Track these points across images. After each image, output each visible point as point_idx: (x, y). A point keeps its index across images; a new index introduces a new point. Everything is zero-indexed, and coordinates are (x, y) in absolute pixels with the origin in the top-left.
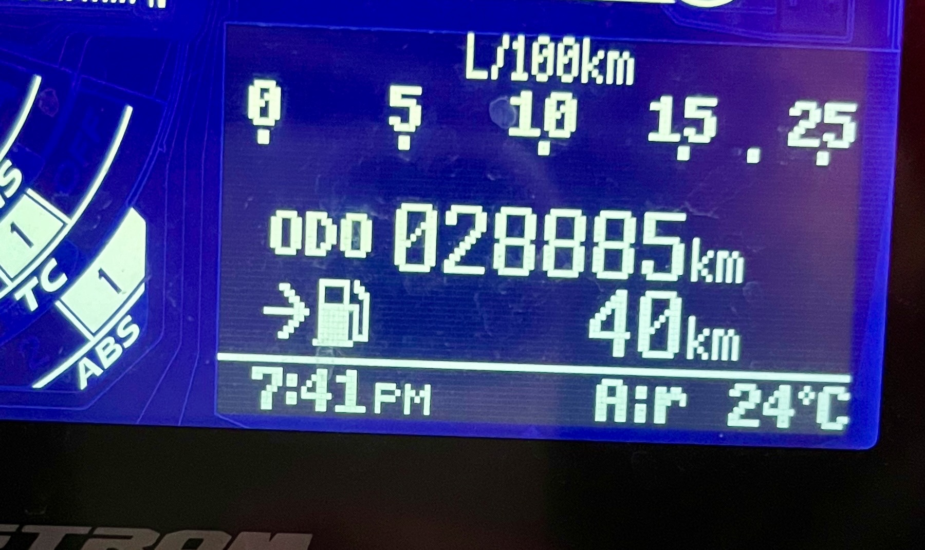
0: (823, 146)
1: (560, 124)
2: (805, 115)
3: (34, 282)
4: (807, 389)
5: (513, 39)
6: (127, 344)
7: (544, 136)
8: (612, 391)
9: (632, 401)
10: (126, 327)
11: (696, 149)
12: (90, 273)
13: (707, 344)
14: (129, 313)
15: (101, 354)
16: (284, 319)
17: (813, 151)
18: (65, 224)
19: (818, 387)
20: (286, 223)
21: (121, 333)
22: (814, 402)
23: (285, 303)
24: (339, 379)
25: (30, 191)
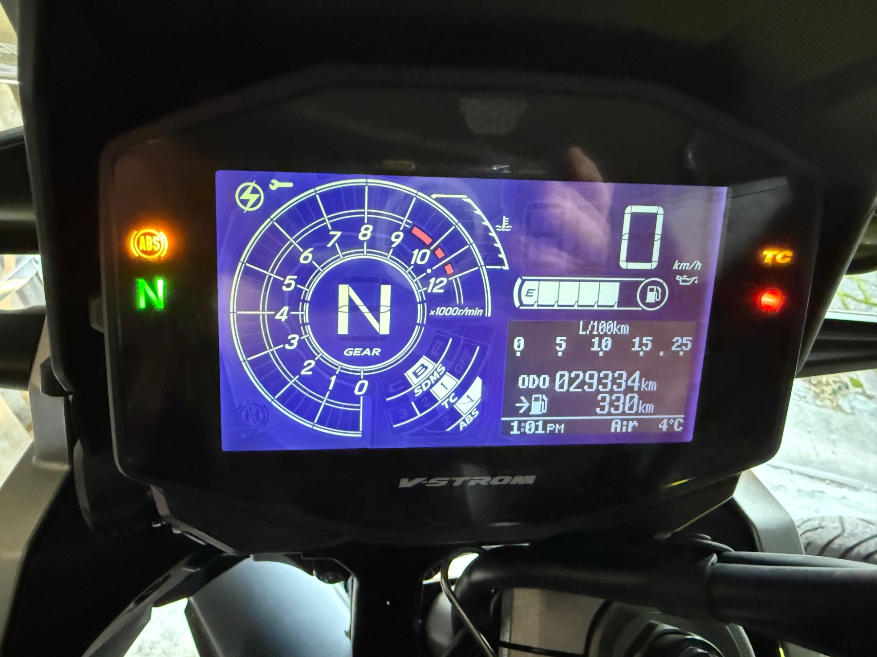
0: (682, 350)
1: (606, 346)
2: (677, 341)
3: (448, 400)
4: (672, 419)
5: (594, 322)
6: (475, 417)
7: (602, 350)
8: (617, 423)
9: (622, 426)
10: (474, 412)
11: (645, 352)
12: (465, 396)
13: (645, 409)
14: (476, 407)
15: (467, 420)
16: (521, 407)
17: (678, 352)
18: (457, 382)
19: (675, 419)
20: (524, 379)
21: (473, 414)
22: (674, 423)
23: (522, 402)
24: (537, 424)
25: (447, 373)
